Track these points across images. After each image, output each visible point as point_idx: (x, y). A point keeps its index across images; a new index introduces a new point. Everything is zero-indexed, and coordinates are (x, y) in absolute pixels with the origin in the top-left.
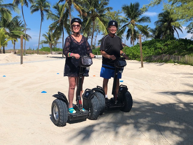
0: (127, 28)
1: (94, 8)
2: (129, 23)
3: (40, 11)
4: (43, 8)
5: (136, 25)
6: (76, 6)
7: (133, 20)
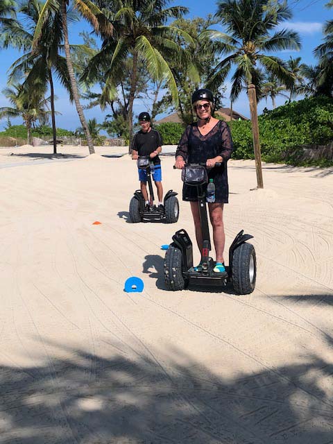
2: (238, 53)
5: (258, 57)
6: (80, 5)
7: (250, 44)
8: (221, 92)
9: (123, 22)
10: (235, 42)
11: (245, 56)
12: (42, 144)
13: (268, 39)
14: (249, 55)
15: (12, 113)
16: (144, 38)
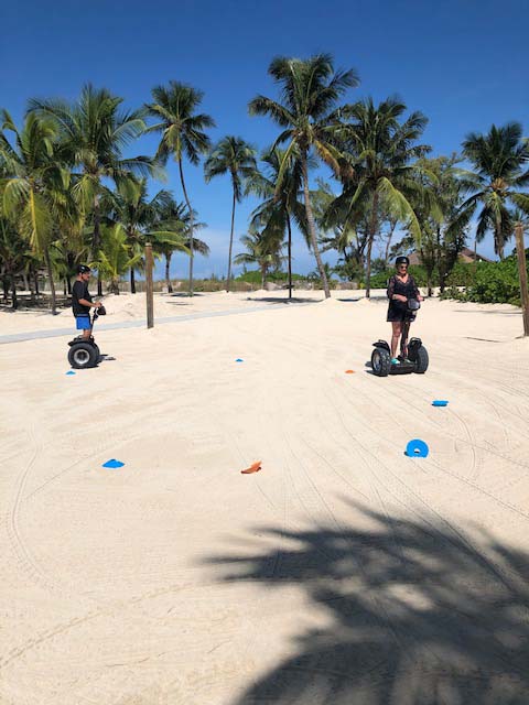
0: (480, 207)
1: (373, 152)
2: (487, 191)
3: (229, 174)
4: (237, 165)
5: (508, 194)
6: (321, 150)
7: (500, 181)
8: (465, 232)
9: (365, 165)
10: (481, 179)
11: (495, 193)
12: (276, 289)
13: (520, 175)
14: (498, 192)
15: (249, 259)
16: (385, 179)
